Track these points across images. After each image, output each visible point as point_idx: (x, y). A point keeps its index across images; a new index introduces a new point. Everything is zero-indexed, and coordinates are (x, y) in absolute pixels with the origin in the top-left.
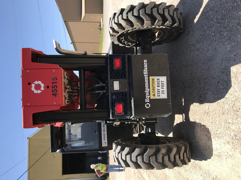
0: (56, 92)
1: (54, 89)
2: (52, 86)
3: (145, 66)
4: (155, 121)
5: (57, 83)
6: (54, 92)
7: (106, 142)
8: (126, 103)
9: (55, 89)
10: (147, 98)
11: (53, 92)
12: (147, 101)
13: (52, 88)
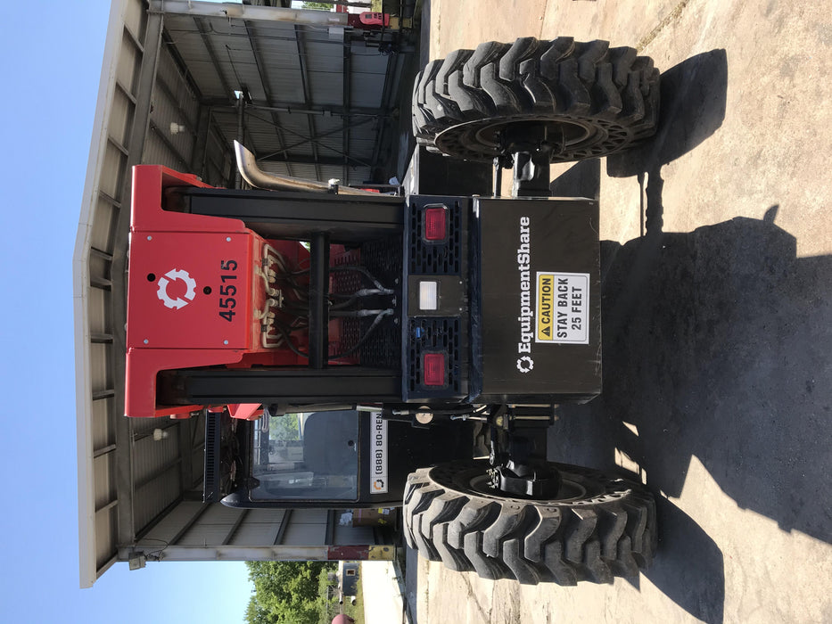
0: (233, 307)
1: (225, 298)
2: (222, 287)
3: (522, 236)
4: (547, 418)
5: (235, 277)
6: (226, 306)
7: (385, 480)
8: (456, 352)
9: (230, 296)
10: (523, 340)
11: (221, 305)
12: (524, 350)
13: (222, 293)
